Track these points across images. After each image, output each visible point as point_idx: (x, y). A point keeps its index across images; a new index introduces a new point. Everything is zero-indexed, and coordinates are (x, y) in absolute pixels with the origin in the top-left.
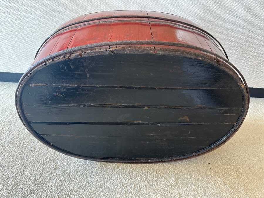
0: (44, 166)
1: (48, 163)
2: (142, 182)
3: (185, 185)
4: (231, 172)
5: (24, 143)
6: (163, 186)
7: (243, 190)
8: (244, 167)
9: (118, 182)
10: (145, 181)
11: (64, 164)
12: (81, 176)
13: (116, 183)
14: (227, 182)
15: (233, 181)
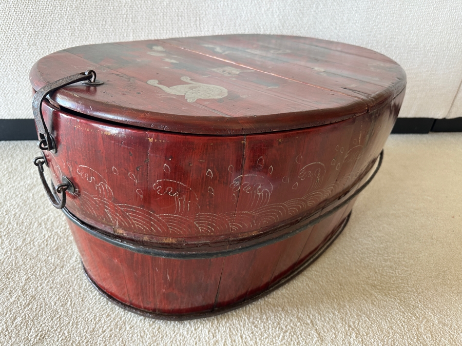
0: (10, 338)
1: (21, 328)
2: (244, 327)
3: (323, 314)
4: (390, 272)
6: (286, 327)
7: (419, 302)
8: (405, 260)
9: (195, 339)
10: (248, 324)
11: (60, 324)
12: (109, 343)
13: (191, 341)
14: (390, 292)
15: (399, 289)
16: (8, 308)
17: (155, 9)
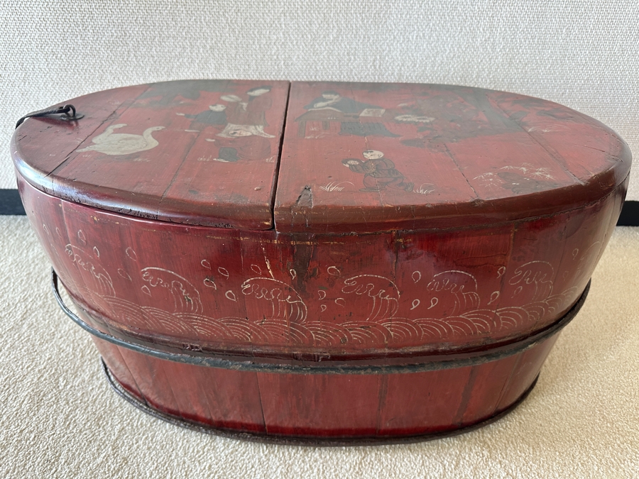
5: (21, 431)
16: (92, 473)
17: (317, 46)
